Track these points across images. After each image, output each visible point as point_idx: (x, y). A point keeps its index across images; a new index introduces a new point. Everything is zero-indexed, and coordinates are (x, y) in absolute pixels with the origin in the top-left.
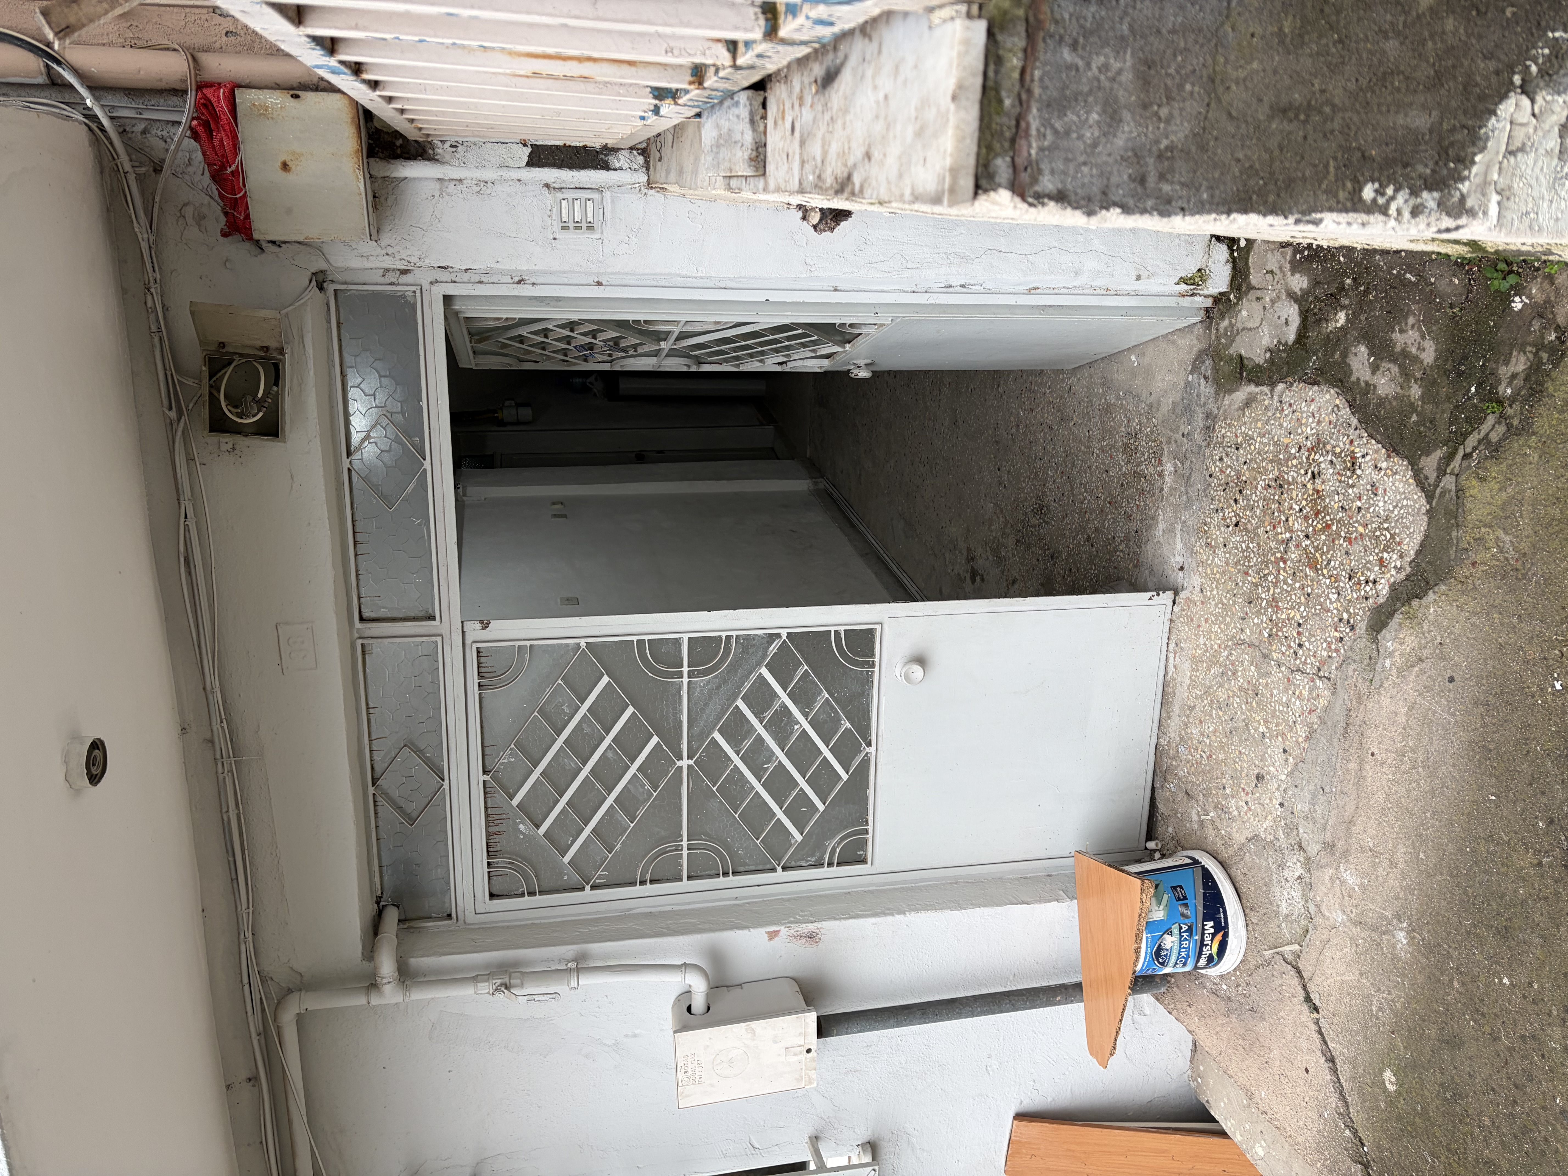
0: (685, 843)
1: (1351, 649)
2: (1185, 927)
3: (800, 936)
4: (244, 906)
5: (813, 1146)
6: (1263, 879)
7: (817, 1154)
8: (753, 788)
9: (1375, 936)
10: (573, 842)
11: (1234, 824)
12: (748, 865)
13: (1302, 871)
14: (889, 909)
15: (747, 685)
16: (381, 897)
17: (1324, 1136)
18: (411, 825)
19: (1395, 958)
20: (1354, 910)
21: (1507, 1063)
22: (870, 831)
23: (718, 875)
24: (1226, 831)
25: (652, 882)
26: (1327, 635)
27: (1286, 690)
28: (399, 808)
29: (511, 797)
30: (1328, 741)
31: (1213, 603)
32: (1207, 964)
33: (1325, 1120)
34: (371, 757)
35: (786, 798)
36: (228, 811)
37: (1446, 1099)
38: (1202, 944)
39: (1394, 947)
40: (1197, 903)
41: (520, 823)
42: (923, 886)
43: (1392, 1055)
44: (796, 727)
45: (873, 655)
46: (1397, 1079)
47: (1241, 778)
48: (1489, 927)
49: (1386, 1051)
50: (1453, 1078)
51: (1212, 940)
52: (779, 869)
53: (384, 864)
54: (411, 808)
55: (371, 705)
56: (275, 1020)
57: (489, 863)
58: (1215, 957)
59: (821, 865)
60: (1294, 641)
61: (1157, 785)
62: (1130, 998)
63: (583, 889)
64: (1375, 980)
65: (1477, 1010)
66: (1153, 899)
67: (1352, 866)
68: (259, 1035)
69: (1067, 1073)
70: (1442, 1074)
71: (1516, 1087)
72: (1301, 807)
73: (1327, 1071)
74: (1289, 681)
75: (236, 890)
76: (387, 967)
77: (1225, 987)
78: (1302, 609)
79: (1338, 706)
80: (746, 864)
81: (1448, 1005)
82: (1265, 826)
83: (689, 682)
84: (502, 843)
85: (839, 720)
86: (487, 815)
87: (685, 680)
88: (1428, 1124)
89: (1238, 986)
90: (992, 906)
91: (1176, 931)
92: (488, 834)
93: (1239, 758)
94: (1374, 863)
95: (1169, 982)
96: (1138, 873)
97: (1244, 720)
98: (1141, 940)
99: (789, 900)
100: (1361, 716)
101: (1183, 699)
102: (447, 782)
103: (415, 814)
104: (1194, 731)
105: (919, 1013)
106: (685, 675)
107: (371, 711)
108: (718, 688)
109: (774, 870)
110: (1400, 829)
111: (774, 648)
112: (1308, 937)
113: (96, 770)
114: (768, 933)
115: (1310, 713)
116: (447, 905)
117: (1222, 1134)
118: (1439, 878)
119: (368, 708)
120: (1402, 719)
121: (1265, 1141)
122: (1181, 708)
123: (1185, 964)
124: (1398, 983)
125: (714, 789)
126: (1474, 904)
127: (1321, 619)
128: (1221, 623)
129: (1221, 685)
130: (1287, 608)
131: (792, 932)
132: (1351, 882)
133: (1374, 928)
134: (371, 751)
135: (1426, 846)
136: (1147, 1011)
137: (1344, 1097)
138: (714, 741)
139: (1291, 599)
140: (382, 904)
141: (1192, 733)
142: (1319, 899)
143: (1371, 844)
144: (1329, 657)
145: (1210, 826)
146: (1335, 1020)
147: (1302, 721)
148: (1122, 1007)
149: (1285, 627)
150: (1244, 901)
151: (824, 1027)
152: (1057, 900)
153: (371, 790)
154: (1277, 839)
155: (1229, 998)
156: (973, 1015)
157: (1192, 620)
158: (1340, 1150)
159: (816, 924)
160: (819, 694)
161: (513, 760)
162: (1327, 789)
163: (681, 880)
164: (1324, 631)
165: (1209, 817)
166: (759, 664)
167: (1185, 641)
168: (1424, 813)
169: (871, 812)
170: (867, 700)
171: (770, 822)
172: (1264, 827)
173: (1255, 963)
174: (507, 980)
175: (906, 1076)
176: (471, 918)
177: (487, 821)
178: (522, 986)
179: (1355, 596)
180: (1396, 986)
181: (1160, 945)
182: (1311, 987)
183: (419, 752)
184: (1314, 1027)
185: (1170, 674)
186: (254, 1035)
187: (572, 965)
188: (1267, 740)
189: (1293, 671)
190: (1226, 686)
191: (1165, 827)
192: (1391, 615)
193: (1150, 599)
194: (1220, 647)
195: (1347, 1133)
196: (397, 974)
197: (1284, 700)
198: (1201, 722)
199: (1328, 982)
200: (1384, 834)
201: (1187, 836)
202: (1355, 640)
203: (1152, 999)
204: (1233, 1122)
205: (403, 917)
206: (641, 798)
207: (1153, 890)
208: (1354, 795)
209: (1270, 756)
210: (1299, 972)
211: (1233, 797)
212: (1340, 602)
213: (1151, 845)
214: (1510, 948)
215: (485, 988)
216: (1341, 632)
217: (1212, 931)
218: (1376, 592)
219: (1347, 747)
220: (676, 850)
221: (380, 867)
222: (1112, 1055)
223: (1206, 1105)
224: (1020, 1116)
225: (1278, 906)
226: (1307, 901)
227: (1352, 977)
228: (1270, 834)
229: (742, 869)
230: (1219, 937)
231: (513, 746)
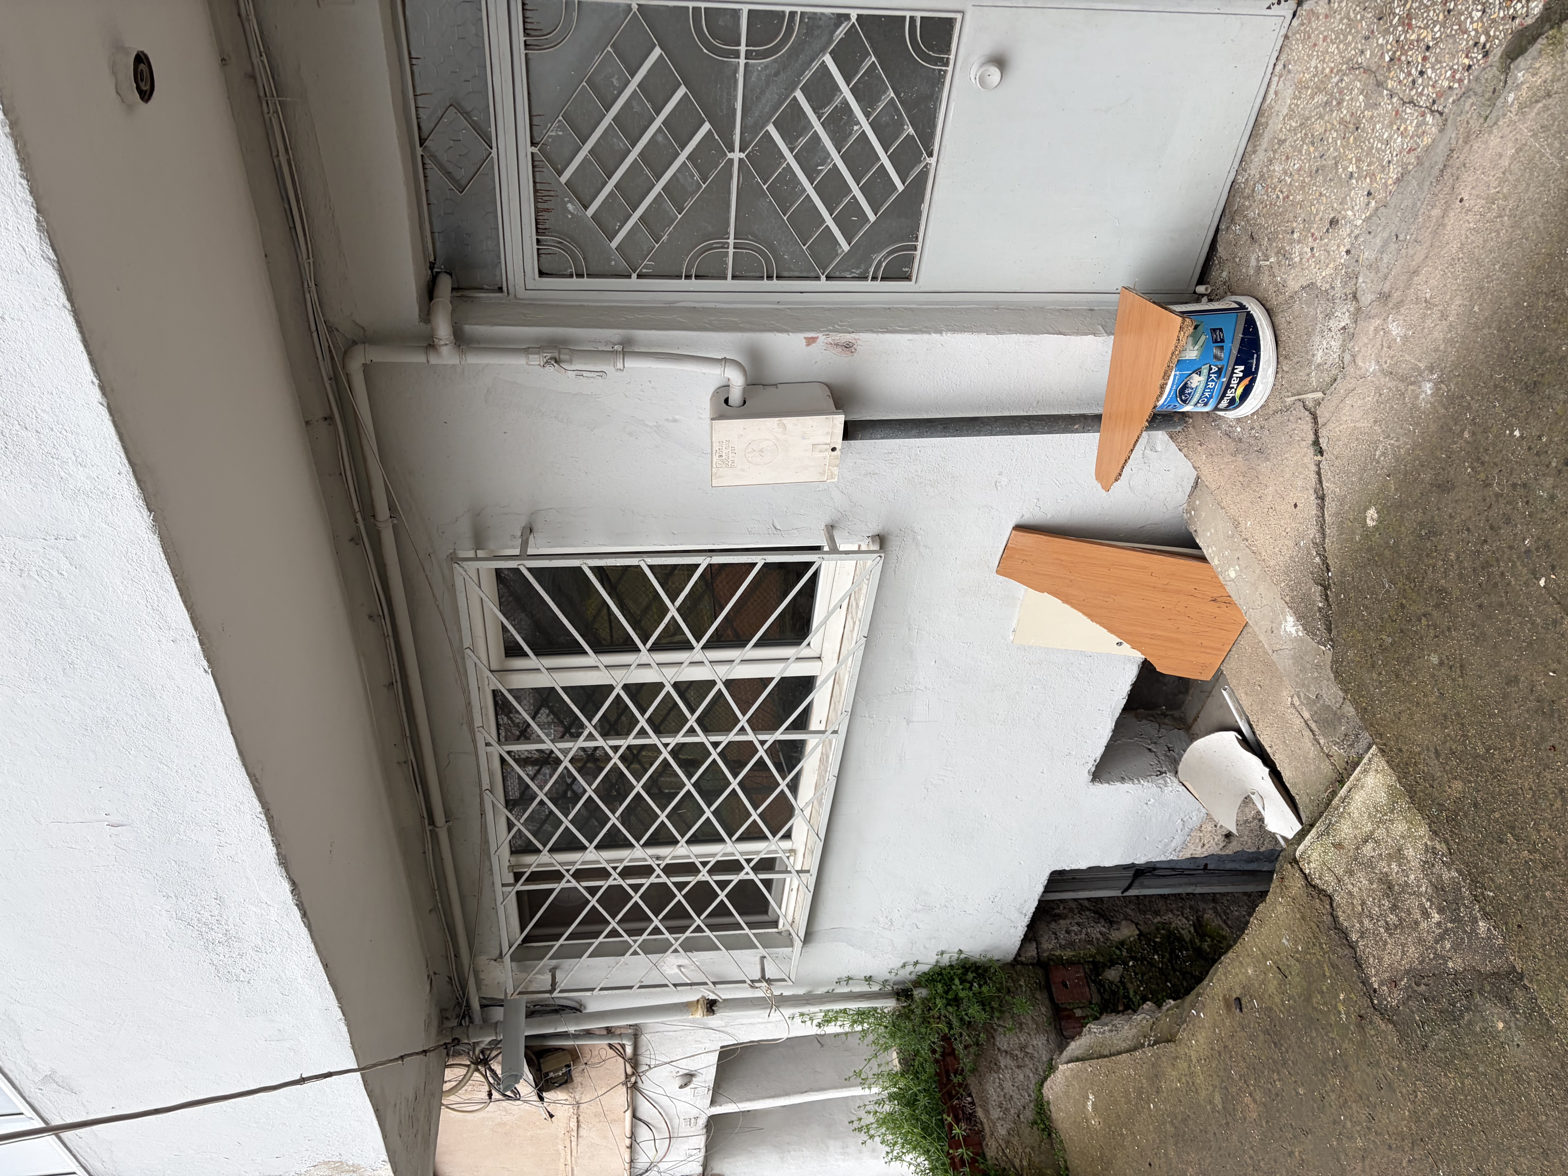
0: (731, 241)
1: (1477, 79)
2: (1215, 369)
3: (837, 345)
4: (305, 256)
5: (829, 533)
6: (1307, 328)
7: (832, 540)
8: (804, 190)
9: (1402, 386)
10: (621, 228)
11: (1292, 271)
12: (792, 271)
13: (1348, 322)
14: (926, 327)
15: (808, 74)
16: (434, 264)
17: (1295, 562)
18: (461, 192)
19: (1415, 407)
20: (1388, 361)
21: (1490, 507)
22: (919, 248)
23: (762, 278)
24: (1282, 278)
25: (697, 277)
26: (1456, 61)
27: (1391, 124)
28: (448, 174)
29: (560, 174)
30: (1418, 185)
31: (1338, 17)
32: (1228, 406)
33: (1300, 548)
34: (417, 114)
35: (838, 204)
36: (278, 155)
37: (1420, 536)
38: (1228, 387)
39: (1417, 398)
40: (1232, 347)
41: (569, 202)
42: (963, 309)
43: (1381, 495)
44: (856, 128)
45: (948, 51)
46: (1379, 517)
47: (1314, 221)
48: (1518, 382)
49: (1376, 491)
50: (1433, 517)
51: (1238, 384)
52: (823, 278)
53: (436, 230)
54: (461, 174)
55: (414, 55)
56: (344, 368)
57: (538, 241)
58: (1237, 400)
59: (865, 278)
60: (1416, 68)
61: (1223, 227)
62: (1144, 433)
63: (629, 277)
64: (1387, 427)
65: (1479, 459)
66: (1190, 339)
67: (1401, 318)
68: (330, 379)
69: (1070, 495)
70: (1424, 513)
71: (1492, 528)
72: (1367, 255)
73: (1314, 507)
74: (1396, 115)
75: (295, 239)
76: (443, 330)
77: (1239, 429)
78: (1436, 29)
79: (1441, 145)
80: (791, 270)
81: (1451, 452)
82: (1324, 274)
83: (746, 64)
84: (551, 220)
85: (902, 124)
86: (536, 191)
87: (742, 61)
88: (1395, 555)
89: (1253, 428)
90: (1029, 333)
91: (1205, 371)
92: (537, 211)
93: (1318, 200)
94: (1425, 315)
95: (1186, 422)
96: (1183, 313)
97: (1335, 158)
98: (1169, 377)
99: (829, 310)
100: (1462, 158)
101: (1275, 132)
102: (495, 149)
103: (464, 182)
104: (1277, 169)
105: (941, 427)
106: (743, 55)
107: (414, 61)
108: (777, 74)
109: (818, 278)
110: (1463, 281)
111: (841, 32)
112: (1334, 385)
113: (145, 85)
114: (806, 338)
115: (1409, 152)
116: (498, 278)
117: (1203, 559)
118: (1486, 331)
119: (410, 58)
120: (1505, 162)
121: (1239, 566)
122: (1271, 142)
123: (1206, 404)
124: (1410, 431)
125: (765, 187)
126: (1512, 359)
127: (1455, 41)
128: (1341, 42)
129: (1321, 117)
130: (1420, 27)
131: (830, 340)
132: (1394, 333)
133: (1403, 379)
134: (416, 107)
135: (1484, 299)
136: (1159, 448)
137: (1323, 530)
138: (768, 135)
139: (1428, 15)
140: (436, 270)
141: (1274, 171)
142: (1357, 349)
143: (1428, 295)
144: (1450, 88)
145: (1267, 273)
146: (1336, 463)
147: (1398, 161)
148: (1136, 438)
149: (1412, 50)
150: (1281, 349)
151: (851, 431)
152: (1094, 334)
153: (419, 151)
154: (1333, 288)
155: (1240, 439)
156: (992, 434)
157: (1309, 37)
158: (1305, 573)
159: (853, 335)
160: (885, 92)
161: (561, 133)
162: (1401, 237)
163: (725, 278)
164: (1453, 56)
165: (1268, 263)
166: (823, 51)
167: (1295, 62)
168: (1494, 265)
169: (922, 228)
170: (935, 105)
171: (818, 228)
172: (1321, 275)
173: (1275, 408)
174: (556, 355)
175: (920, 483)
176: (521, 293)
177: (535, 197)
178: (570, 362)
179: (1502, 14)
180: (1406, 434)
181: (1186, 383)
182: (1323, 432)
183: (466, 115)
184: (1314, 468)
185: (1268, 102)
186: (326, 379)
187: (618, 348)
188: (1354, 181)
189: (1404, 103)
190: (1326, 118)
191: (1220, 271)
192: (1535, 39)
193: (1269, 8)
194: (1332, 71)
195: (1317, 559)
196: (452, 337)
197: (1385, 137)
198: (1287, 158)
199: (1341, 427)
200: (1445, 285)
201: (1240, 282)
202: (1484, 69)
203: (1167, 437)
204: (1214, 548)
205: (456, 286)
206: (689, 189)
207: (1191, 329)
208: (1428, 244)
209: (1352, 199)
210: (1315, 418)
211: (1299, 242)
212: (1482, 22)
213: (1201, 289)
214: (1532, 402)
215: (536, 360)
216: (1472, 58)
217: (1241, 375)
218: (1527, 11)
219: (1437, 192)
220: (722, 247)
221: (432, 233)
222: (1116, 480)
223: (1194, 534)
224: (1019, 528)
225: (1313, 355)
226: (1344, 351)
227: (1366, 424)
228: (1327, 282)
229: (786, 274)
230: (1246, 382)
231: (560, 118)
